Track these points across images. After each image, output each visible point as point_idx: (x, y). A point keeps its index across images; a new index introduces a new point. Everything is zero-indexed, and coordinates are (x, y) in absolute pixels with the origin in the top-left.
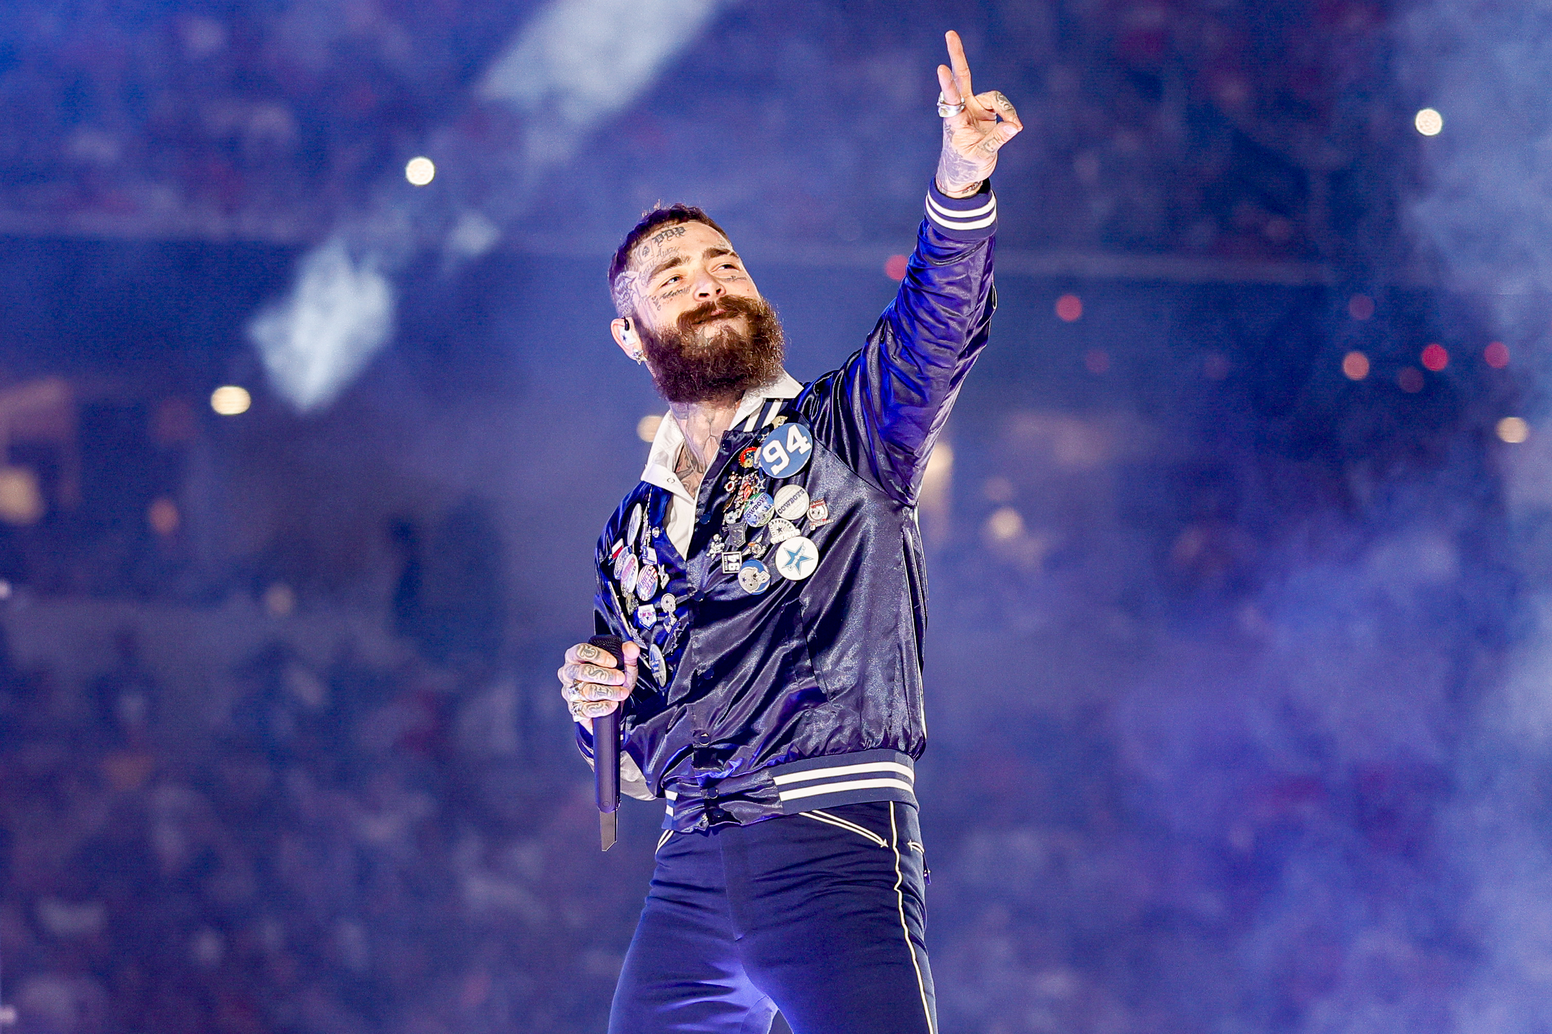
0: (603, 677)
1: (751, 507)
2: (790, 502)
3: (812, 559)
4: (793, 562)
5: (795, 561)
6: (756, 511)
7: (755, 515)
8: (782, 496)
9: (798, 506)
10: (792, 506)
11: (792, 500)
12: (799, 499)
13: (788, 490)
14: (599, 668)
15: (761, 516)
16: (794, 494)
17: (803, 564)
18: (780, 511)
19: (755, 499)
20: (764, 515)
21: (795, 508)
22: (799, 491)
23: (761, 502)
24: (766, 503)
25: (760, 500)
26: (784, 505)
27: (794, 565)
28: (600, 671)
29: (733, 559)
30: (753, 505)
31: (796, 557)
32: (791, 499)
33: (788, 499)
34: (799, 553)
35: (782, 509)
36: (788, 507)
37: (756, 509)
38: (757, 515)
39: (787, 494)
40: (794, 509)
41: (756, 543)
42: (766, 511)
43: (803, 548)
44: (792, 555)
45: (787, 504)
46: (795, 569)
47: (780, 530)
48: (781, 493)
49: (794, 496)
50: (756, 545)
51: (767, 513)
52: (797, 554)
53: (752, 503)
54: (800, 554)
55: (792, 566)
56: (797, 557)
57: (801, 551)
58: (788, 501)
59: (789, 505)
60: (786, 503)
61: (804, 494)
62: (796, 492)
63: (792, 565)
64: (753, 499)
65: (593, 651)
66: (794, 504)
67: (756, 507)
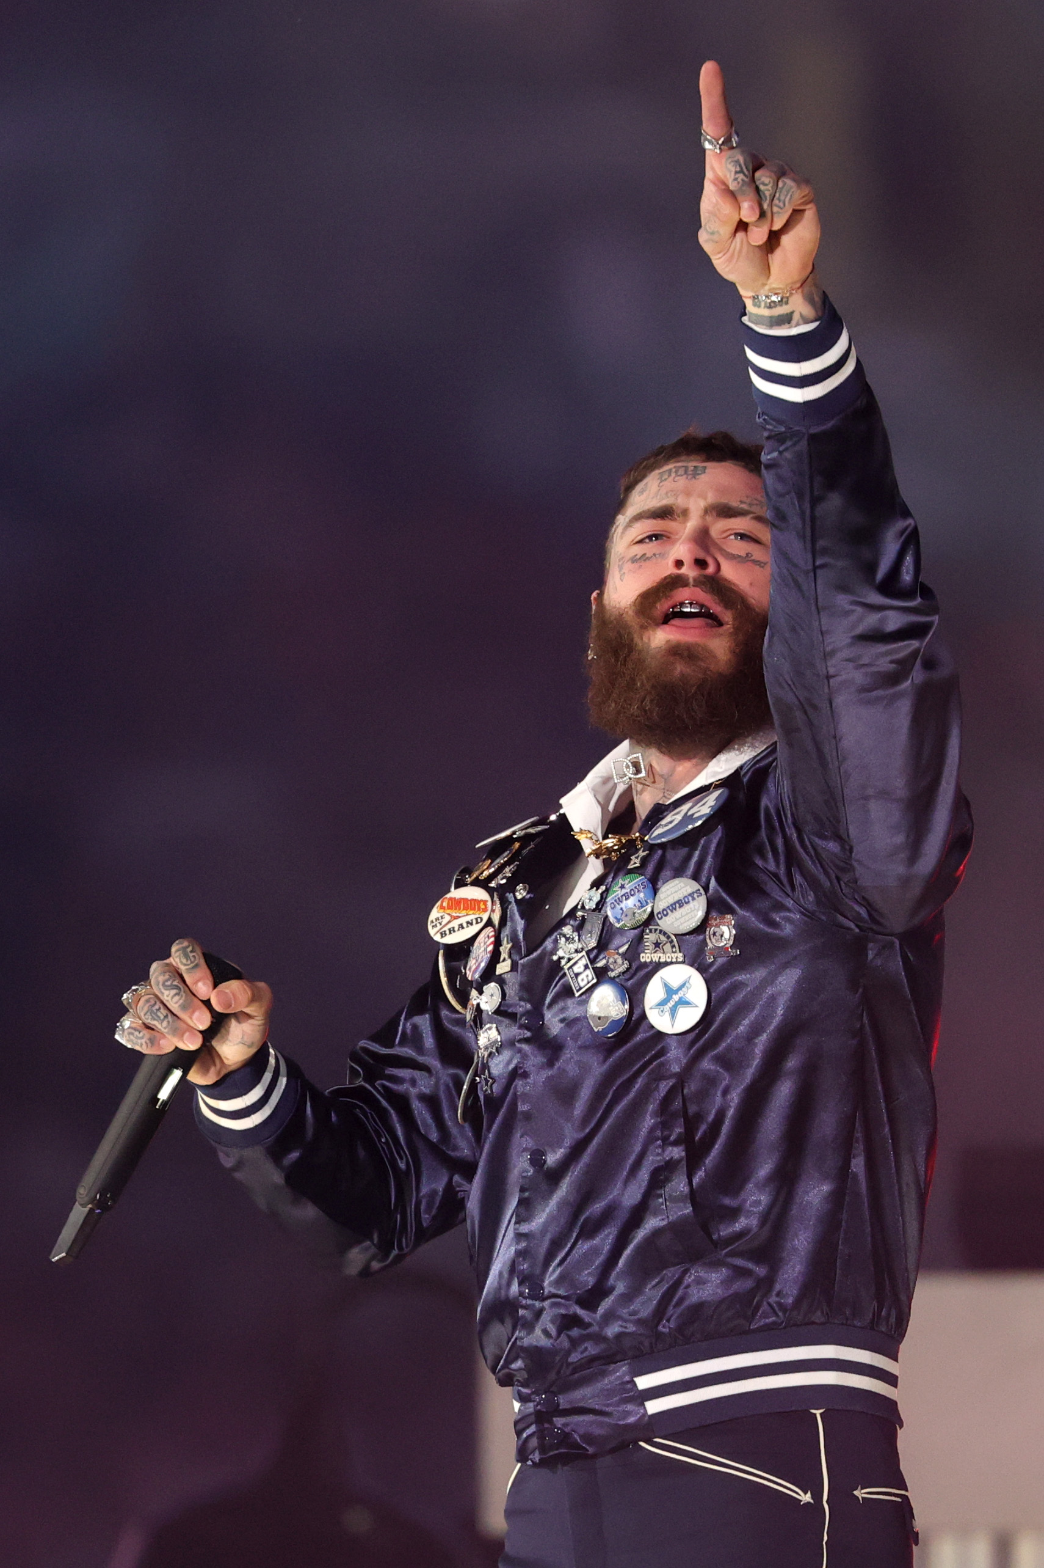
0: (177, 998)
1: (620, 893)
2: (677, 905)
3: (697, 1006)
4: (669, 1004)
5: (671, 1003)
6: (624, 902)
7: (621, 909)
8: (669, 893)
9: (687, 914)
10: (679, 912)
11: (680, 903)
12: (692, 904)
13: (679, 886)
14: (181, 986)
15: (630, 914)
16: (686, 894)
17: (682, 1011)
18: (659, 916)
19: (629, 882)
20: (634, 913)
21: (682, 916)
22: (695, 890)
23: (636, 890)
24: (642, 895)
25: (635, 887)
26: (668, 907)
27: (668, 1008)
28: (180, 989)
29: (580, 967)
30: (624, 891)
31: (674, 996)
32: (681, 900)
33: (676, 899)
34: (680, 992)
35: (664, 913)
36: (672, 911)
37: (626, 899)
38: (624, 909)
39: (676, 892)
40: (680, 918)
41: (618, 953)
42: (639, 909)
43: (687, 985)
44: (670, 991)
45: (673, 907)
46: (667, 1015)
47: (657, 945)
48: (668, 887)
49: (686, 897)
50: (616, 956)
51: (639, 911)
52: (676, 992)
53: (622, 887)
54: (681, 994)
55: (665, 1010)
56: (676, 998)
57: (683, 989)
58: (675, 904)
59: (675, 909)
60: (672, 905)
61: (700, 898)
62: (690, 891)
63: (665, 1007)
64: (627, 882)
65: (193, 959)
66: (682, 910)
67: (627, 896)
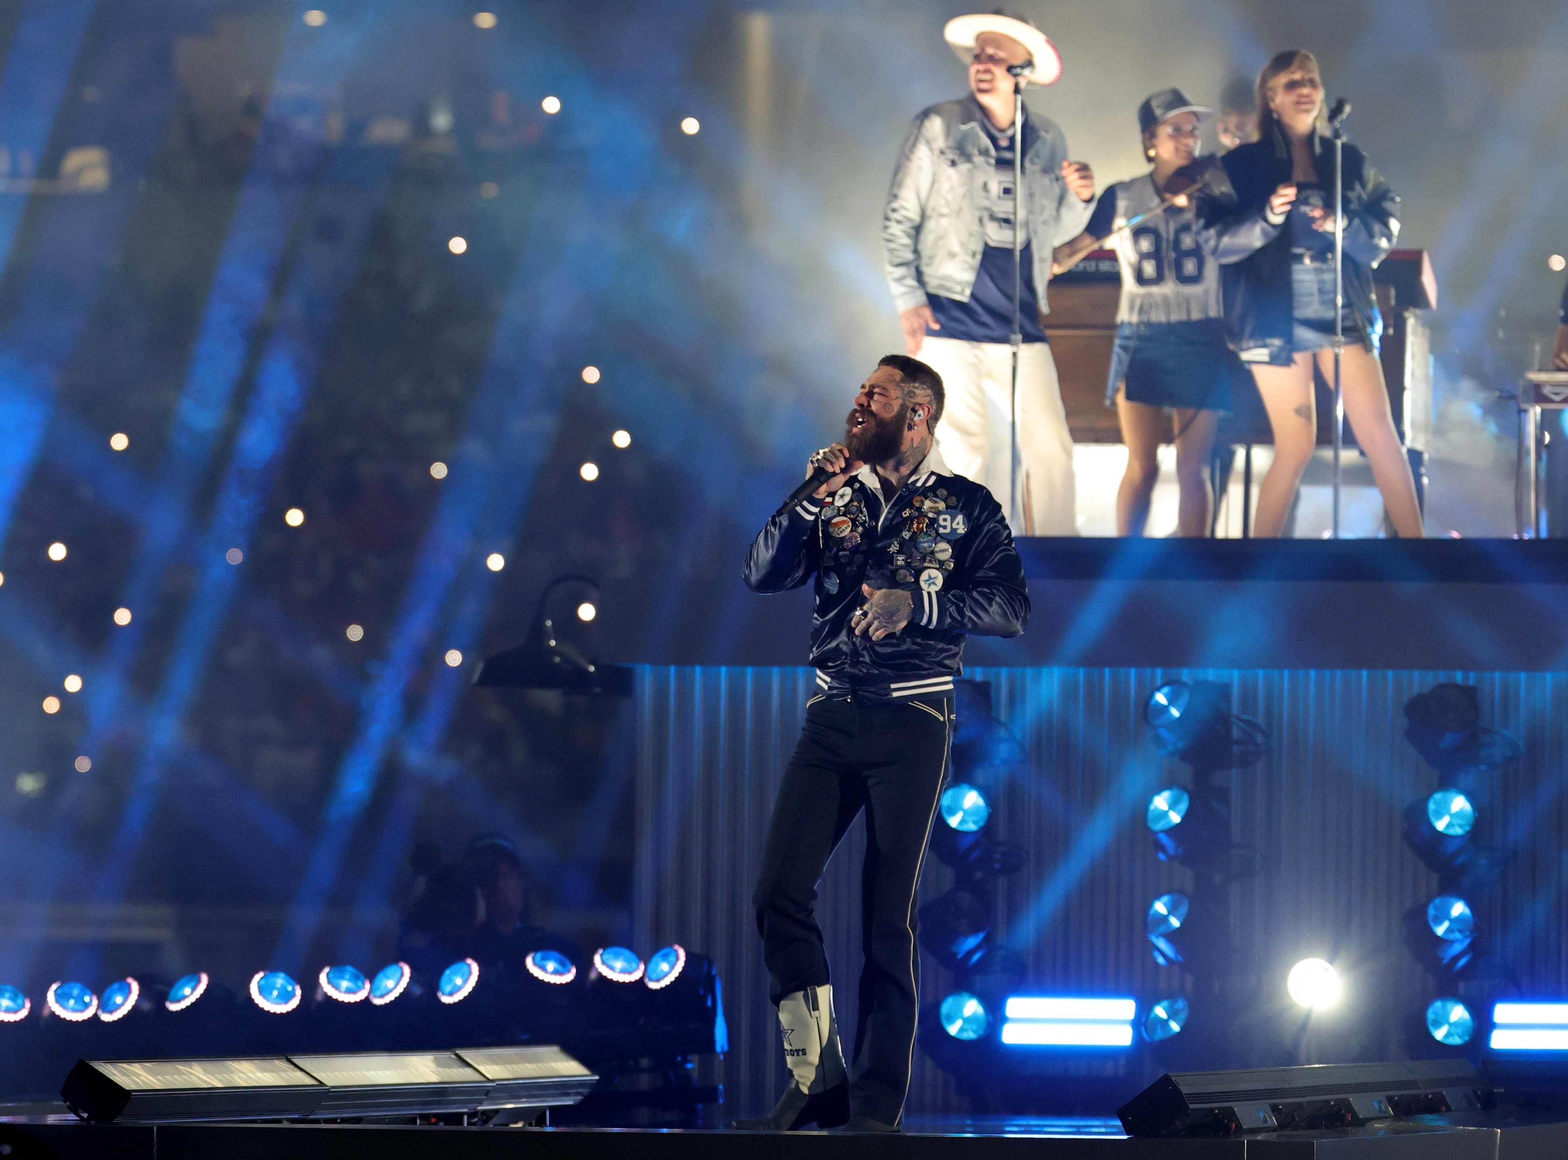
3: (938, 586)
7: (921, 545)
8: (940, 545)
10: (941, 554)
12: (946, 553)
13: (944, 544)
18: (934, 552)
19: (927, 538)
25: (929, 540)
26: (939, 551)
27: (928, 583)
30: (924, 540)
33: (942, 549)
34: (934, 579)
41: (916, 560)
43: (937, 578)
44: (930, 578)
47: (930, 561)
56: (932, 581)
61: (950, 552)
62: (947, 548)
67: (925, 542)
